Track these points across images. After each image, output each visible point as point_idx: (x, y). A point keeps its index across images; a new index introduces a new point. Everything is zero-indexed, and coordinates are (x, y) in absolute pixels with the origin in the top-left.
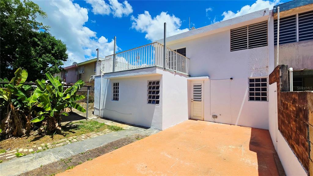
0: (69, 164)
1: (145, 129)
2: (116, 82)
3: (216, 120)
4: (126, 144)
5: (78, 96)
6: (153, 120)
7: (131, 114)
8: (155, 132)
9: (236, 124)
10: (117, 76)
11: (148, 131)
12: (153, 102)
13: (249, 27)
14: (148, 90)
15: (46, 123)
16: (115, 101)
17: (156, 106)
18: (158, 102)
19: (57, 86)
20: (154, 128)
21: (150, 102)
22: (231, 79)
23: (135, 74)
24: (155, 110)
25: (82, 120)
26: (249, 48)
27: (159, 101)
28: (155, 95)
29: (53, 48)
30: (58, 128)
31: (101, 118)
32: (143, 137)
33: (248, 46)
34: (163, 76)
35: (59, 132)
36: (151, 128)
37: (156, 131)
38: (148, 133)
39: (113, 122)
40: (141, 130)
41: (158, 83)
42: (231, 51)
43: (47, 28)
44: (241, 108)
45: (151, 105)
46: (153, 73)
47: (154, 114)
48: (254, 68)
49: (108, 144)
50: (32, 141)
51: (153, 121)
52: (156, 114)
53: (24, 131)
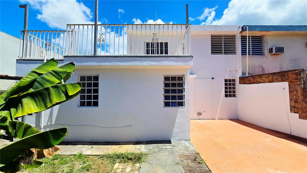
1: (171, 145)
3: (200, 117)
8: (187, 144)
9: (217, 118)
11: (177, 146)
12: (174, 105)
13: (224, 37)
17: (180, 109)
18: (181, 104)
20: (178, 139)
21: (167, 104)
22: (213, 78)
24: (179, 115)
26: (224, 54)
27: (183, 102)
28: (176, 94)
33: (223, 52)
36: (172, 140)
37: (185, 142)
38: (186, 148)
39: (94, 146)
40: (168, 147)
42: (212, 54)
44: (220, 104)
46: (186, 65)
47: (177, 120)
48: (228, 71)
51: (175, 130)
52: (179, 120)
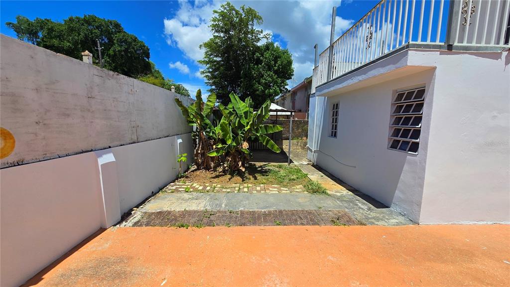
0: (205, 220)
1: (372, 207)
2: (335, 101)
4: (302, 224)
5: (271, 127)
6: (396, 191)
7: (355, 167)
8: (394, 221)
10: (332, 89)
11: (376, 212)
12: (404, 147)
14: (391, 116)
15: (230, 159)
16: (333, 139)
17: (410, 157)
18: (415, 148)
19: (243, 112)
20: (399, 210)
21: (396, 145)
23: (360, 78)
24: (406, 167)
25: (282, 163)
27: (418, 144)
28: (409, 127)
29: (276, 62)
30: (241, 168)
31: (313, 166)
32: (349, 221)
34: (437, 72)
35: (241, 174)
36: (391, 208)
37: (401, 219)
38: (374, 218)
39: (325, 176)
40: (362, 207)
41: (421, 93)
43: (268, 37)
45: (396, 153)
46: (397, 68)
47: (402, 177)
49: (273, 211)
50: (213, 178)
51: (397, 193)
52: (406, 176)
53: (212, 165)
